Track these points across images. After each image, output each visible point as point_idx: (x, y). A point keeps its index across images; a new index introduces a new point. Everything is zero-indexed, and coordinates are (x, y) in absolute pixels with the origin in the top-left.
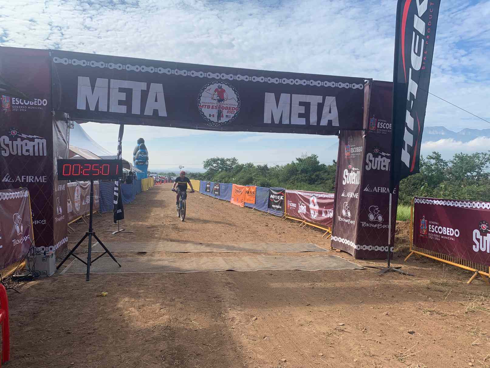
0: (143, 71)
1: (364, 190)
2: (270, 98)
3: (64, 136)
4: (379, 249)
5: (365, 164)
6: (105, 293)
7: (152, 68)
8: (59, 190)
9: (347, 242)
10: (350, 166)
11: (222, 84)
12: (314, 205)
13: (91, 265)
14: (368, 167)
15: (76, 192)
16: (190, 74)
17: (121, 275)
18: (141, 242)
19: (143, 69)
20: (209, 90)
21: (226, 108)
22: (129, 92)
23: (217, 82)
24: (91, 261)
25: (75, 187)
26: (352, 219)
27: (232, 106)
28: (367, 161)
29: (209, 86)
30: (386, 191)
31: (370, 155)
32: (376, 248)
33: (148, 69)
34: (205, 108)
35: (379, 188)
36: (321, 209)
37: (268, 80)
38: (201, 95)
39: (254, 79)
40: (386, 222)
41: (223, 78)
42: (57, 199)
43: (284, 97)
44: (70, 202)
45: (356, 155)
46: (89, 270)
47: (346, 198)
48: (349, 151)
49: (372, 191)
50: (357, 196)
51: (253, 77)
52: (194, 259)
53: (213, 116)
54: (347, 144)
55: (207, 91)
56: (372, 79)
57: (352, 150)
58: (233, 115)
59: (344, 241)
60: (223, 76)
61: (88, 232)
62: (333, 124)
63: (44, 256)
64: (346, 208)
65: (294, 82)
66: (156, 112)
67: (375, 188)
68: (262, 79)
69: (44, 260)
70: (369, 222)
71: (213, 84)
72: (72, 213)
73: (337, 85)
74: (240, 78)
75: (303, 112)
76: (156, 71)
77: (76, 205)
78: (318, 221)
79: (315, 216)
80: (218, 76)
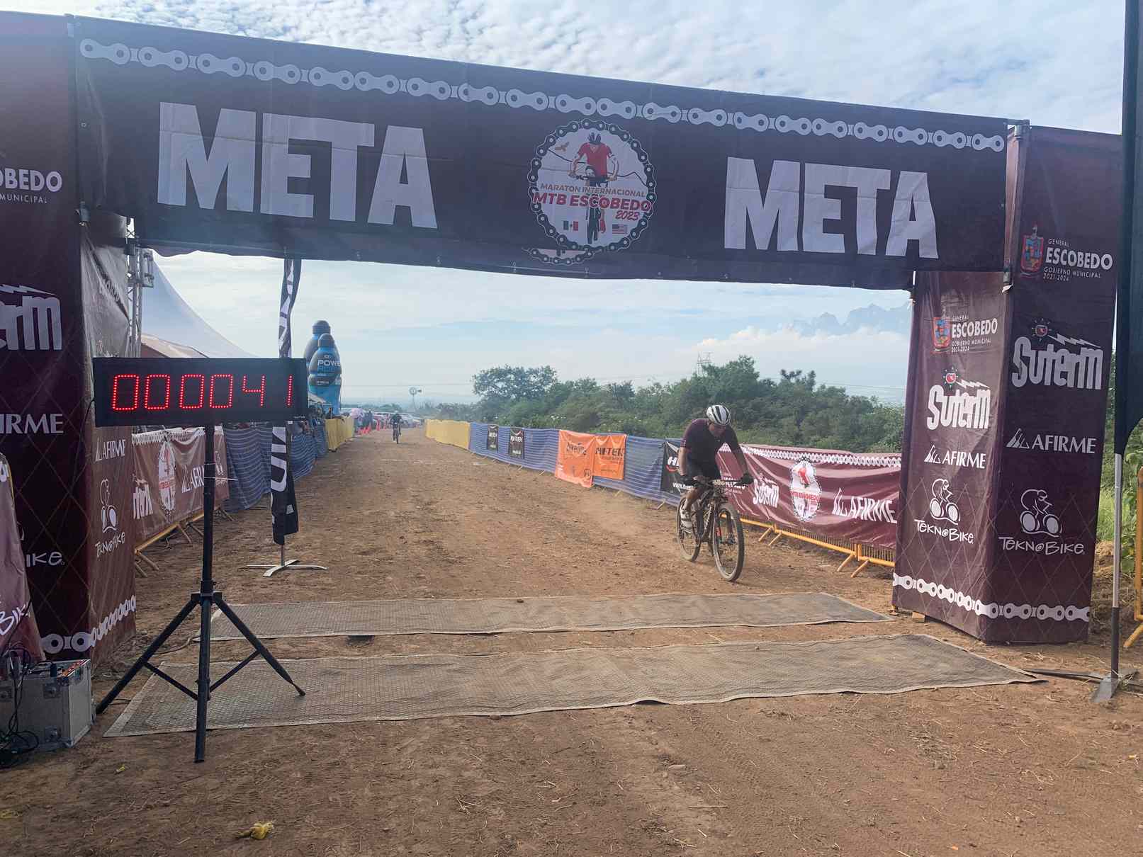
0: (365, 88)
1: (1009, 445)
2: (741, 172)
3: (119, 291)
4: (1050, 613)
5: (1010, 368)
6: (264, 827)
7: (392, 78)
8: (107, 457)
9: (946, 594)
10: (951, 377)
11: (602, 129)
12: (807, 485)
13: (209, 699)
14: (1019, 378)
15: (162, 458)
16: (504, 98)
17: (310, 730)
18: (349, 598)
19: (363, 81)
20: (563, 148)
21: (614, 204)
22: (320, 153)
23: (586, 124)
24: (211, 684)
25: (158, 445)
26: (963, 526)
27: (632, 198)
28: (1017, 360)
29: (562, 135)
30: (1068, 445)
31: (1023, 342)
32: (1042, 612)
33: (379, 83)
34: (551, 203)
35: (1048, 437)
36: (828, 495)
37: (736, 118)
38: (540, 163)
39: (695, 116)
40: (1067, 535)
41: (605, 114)
42: (102, 485)
43: (784, 171)
44: (147, 487)
45: (972, 346)
46: (205, 718)
47: (940, 468)
48: (947, 333)
49: (1031, 446)
50: (980, 462)
51: (692, 111)
52: (521, 658)
53: (576, 228)
54: (938, 314)
55: (558, 152)
56: (1028, 122)
57: (957, 331)
58: (634, 224)
59: (933, 590)
60: (604, 107)
61: (199, 592)
62: (923, 253)
63: (52, 680)
64: (944, 495)
65: (812, 127)
66: (403, 213)
67: (1039, 437)
68: (719, 118)
69: (51, 692)
70: (1021, 535)
71: (575, 131)
72: (149, 520)
73: (931, 138)
74: (653, 112)
75: (836, 215)
76: (403, 89)
77: (164, 493)
78: (820, 527)
79: (809, 514)
80: (588, 106)
